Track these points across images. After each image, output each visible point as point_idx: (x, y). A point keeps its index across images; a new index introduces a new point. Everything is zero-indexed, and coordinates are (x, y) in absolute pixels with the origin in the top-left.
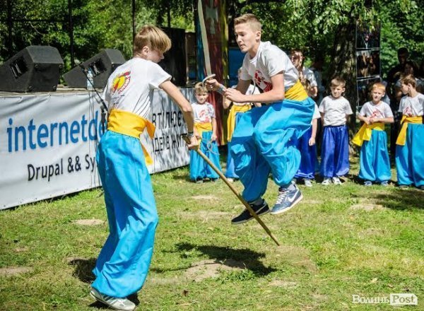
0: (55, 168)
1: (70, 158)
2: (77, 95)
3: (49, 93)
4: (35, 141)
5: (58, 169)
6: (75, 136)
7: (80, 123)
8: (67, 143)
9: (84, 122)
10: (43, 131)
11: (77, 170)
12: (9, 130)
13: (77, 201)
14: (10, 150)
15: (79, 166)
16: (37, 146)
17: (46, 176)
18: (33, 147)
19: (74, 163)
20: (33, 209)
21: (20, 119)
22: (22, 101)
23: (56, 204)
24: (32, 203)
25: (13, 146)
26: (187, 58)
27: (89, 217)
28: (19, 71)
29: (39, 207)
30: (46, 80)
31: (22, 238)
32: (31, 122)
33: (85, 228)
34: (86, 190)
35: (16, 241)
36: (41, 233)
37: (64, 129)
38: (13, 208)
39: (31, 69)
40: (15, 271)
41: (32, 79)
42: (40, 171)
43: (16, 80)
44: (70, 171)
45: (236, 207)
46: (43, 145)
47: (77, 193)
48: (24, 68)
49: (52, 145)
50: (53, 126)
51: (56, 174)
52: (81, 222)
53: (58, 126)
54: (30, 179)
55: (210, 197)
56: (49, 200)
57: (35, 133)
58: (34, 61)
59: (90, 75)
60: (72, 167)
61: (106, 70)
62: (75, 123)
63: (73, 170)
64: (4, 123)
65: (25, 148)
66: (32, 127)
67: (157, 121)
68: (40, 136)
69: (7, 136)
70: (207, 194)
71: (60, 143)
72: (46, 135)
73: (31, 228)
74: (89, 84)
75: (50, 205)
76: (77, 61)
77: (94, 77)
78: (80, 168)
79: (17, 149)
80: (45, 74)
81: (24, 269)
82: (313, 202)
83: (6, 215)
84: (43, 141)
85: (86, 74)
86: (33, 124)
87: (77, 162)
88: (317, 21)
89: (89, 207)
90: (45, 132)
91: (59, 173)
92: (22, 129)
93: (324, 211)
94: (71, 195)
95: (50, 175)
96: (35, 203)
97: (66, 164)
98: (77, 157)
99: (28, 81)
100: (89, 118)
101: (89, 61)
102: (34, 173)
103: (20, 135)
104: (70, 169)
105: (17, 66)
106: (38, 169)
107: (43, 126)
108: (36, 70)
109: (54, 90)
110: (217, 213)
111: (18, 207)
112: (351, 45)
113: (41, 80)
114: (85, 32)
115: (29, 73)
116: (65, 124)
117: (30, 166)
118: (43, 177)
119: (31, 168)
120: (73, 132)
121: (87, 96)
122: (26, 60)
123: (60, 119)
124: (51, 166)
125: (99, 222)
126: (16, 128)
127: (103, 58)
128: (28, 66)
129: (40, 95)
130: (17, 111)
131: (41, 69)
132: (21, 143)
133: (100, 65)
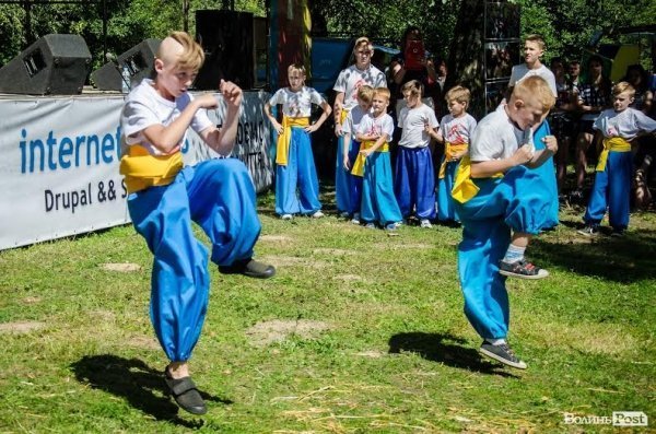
0: (80, 195)
1: (101, 183)
2: (109, 100)
3: (72, 97)
4: (55, 159)
5: (85, 196)
6: (108, 154)
7: (114, 137)
8: (98, 162)
10: (66, 147)
11: (111, 199)
12: (23, 145)
13: (107, 239)
14: (23, 171)
15: (114, 193)
16: (58, 166)
17: (68, 206)
18: (53, 167)
19: (106, 189)
20: (51, 247)
21: (36, 131)
22: (38, 107)
23: (80, 243)
24: (49, 242)
25: (28, 165)
26: (255, 51)
27: (121, 261)
28: (35, 67)
29: (60, 245)
30: (68, 79)
31: (37, 285)
32: (51, 134)
33: (115, 274)
34: (119, 226)
35: (27, 289)
36: (59, 279)
37: (93, 145)
38: (26, 247)
39: (50, 64)
41: (52, 78)
42: (60, 200)
43: (31, 80)
44: (101, 200)
45: (316, 251)
46: (66, 165)
47: (108, 229)
48: (41, 64)
49: (77, 164)
50: (80, 140)
51: (83, 204)
52: (111, 267)
53: (87, 139)
54: (48, 210)
55: (282, 238)
56: (71, 238)
57: (56, 148)
58: (54, 54)
59: (126, 73)
60: (104, 195)
61: (147, 66)
62: (108, 137)
63: (104, 198)
64: (16, 136)
65: (42, 168)
66: (51, 141)
68: (62, 152)
69: (19, 152)
70: (277, 232)
71: (89, 163)
72: (69, 152)
73: (47, 273)
74: (124, 85)
75: (73, 244)
76: (109, 55)
77: (131, 76)
78: (114, 197)
79: (32, 170)
81: (37, 325)
82: (422, 246)
83: (17, 255)
84: (66, 159)
85: (121, 71)
86: (54, 137)
87: (111, 188)
89: (122, 247)
90: (69, 148)
91: (86, 203)
92: (39, 143)
93: (435, 259)
94: (100, 232)
95: (74, 205)
96: (54, 241)
97: (95, 192)
98: (111, 181)
99: (46, 81)
101: (126, 55)
102: (51, 200)
103: (37, 151)
104: (101, 197)
105: (32, 61)
106: (58, 196)
107: (66, 140)
108: (56, 66)
109: (79, 93)
110: (289, 259)
111: (32, 245)
112: (478, 34)
113: (63, 79)
114: (128, 19)
115: (47, 71)
116: (95, 138)
117: (48, 192)
118: (65, 207)
119: (49, 195)
120: (105, 148)
122: (44, 53)
123: (88, 131)
124: (75, 193)
125: (134, 267)
126: (32, 142)
127: (144, 51)
128: (46, 61)
129: (60, 100)
130: (32, 120)
131: (62, 65)
132: (38, 162)
133: (139, 61)
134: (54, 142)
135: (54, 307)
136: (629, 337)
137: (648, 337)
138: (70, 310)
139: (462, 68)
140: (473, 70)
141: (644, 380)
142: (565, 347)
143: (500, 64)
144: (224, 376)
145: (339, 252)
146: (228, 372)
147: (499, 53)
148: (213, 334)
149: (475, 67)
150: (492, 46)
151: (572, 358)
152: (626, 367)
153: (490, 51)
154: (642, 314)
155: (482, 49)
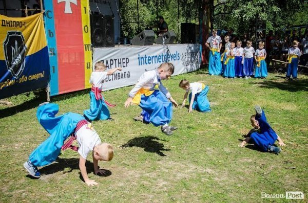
2: (160, 47)
3: (150, 46)
4: (147, 62)
6: (160, 60)
8: (157, 62)
9: (162, 56)
12: (139, 58)
14: (139, 65)
18: (146, 64)
21: (142, 55)
22: (142, 49)
25: (140, 63)
26: (196, 33)
28: (141, 39)
30: (150, 41)
32: (146, 55)
39: (145, 38)
43: (140, 42)
46: (150, 63)
49: (152, 63)
50: (153, 57)
57: (147, 59)
58: (146, 35)
59: (164, 40)
62: (160, 56)
64: (137, 56)
65: (144, 64)
66: (146, 57)
68: (149, 60)
69: (138, 60)
71: (155, 63)
72: (150, 60)
74: (163, 43)
80: (150, 39)
84: (150, 61)
85: (162, 39)
88: (244, 16)
90: (150, 59)
92: (143, 58)
99: (144, 42)
100: (164, 54)
103: (142, 60)
105: (140, 37)
107: (149, 57)
108: (147, 38)
109: (152, 45)
113: (148, 41)
115: (144, 39)
116: (156, 56)
117: (145, 70)
120: (159, 59)
121: (163, 47)
122: (143, 35)
123: (155, 54)
126: (141, 58)
127: (168, 34)
129: (148, 47)
130: (141, 52)
131: (148, 38)
132: (143, 62)
133: (167, 36)
136: (295, 106)
140: (254, 37)
143: (261, 36)
145: (219, 85)
147: (260, 33)
155: (256, 32)
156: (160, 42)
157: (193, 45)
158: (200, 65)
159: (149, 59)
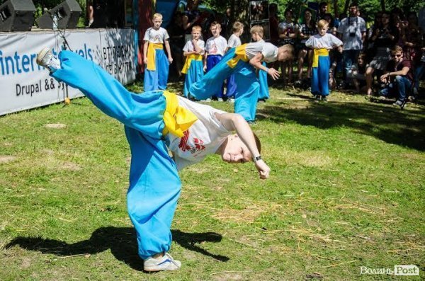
0: (35, 86)
1: (46, 80)
2: (47, 35)
3: (26, 32)
4: (20, 67)
5: (38, 87)
11: (52, 88)
12: (1, 59)
13: (47, 111)
14: (3, 73)
15: (53, 85)
16: (22, 70)
17: (29, 93)
18: (19, 71)
19: (49, 83)
20: (16, 116)
21: (8, 52)
22: (7, 38)
23: (32, 113)
25: (5, 70)
26: (125, 6)
27: (55, 122)
28: (5, 17)
29: (21, 114)
30: (23, 23)
31: (10, 136)
32: (16, 53)
33: (52, 130)
35: (4, 139)
36: (22, 133)
39: (13, 15)
40: (5, 159)
41: (14, 21)
42: (24, 89)
43: (3, 23)
44: (46, 89)
46: (27, 70)
47: (47, 106)
48: (8, 14)
49: (33, 70)
50: (33, 57)
52: (50, 126)
54: (18, 95)
56: (27, 110)
57: (20, 61)
58: (15, 9)
59: (55, 19)
63: (49, 88)
65: (14, 72)
66: (17, 57)
67: (107, 53)
68: (24, 63)
72: (28, 63)
73: (15, 130)
74: (55, 26)
75: (28, 113)
76: (46, 9)
77: (58, 21)
78: (54, 87)
79: (8, 73)
80: (23, 18)
81: (11, 158)
84: (26, 67)
85: (52, 18)
86: (18, 55)
87: (52, 82)
89: (55, 115)
91: (38, 91)
92: (10, 58)
94: (43, 107)
95: (32, 92)
96: (18, 112)
97: (43, 84)
99: (11, 24)
101: (54, 9)
102: (20, 90)
103: (9, 62)
104: (47, 87)
105: (3, 13)
106: (23, 87)
107: (26, 57)
108: (17, 15)
109: (30, 30)
113: (21, 23)
115: (12, 18)
117: (18, 85)
118: (27, 93)
119: (18, 87)
121: (53, 35)
122: (10, 9)
124: (33, 85)
125: (63, 125)
126: (6, 58)
127: (64, 7)
128: (11, 13)
129: (19, 34)
130: (4, 46)
131: (20, 15)
132: (10, 69)
133: (63, 12)
134: (18, 57)
135: (20, 148)
136: (327, 157)
137: (337, 157)
138: (29, 150)
139: (237, 15)
140: (243, 16)
141: (335, 179)
142: (296, 164)
143: (258, 13)
144: (115, 183)
146: (117, 181)
147: (257, 6)
148: (108, 161)
149: (245, 14)
150: (254, 3)
151: (299, 169)
152: (327, 173)
153: (252, 6)
154: (333, 145)
155: (248, 5)
156: (47, 25)
157: (119, 30)
158: (134, 74)
159: (26, 60)
